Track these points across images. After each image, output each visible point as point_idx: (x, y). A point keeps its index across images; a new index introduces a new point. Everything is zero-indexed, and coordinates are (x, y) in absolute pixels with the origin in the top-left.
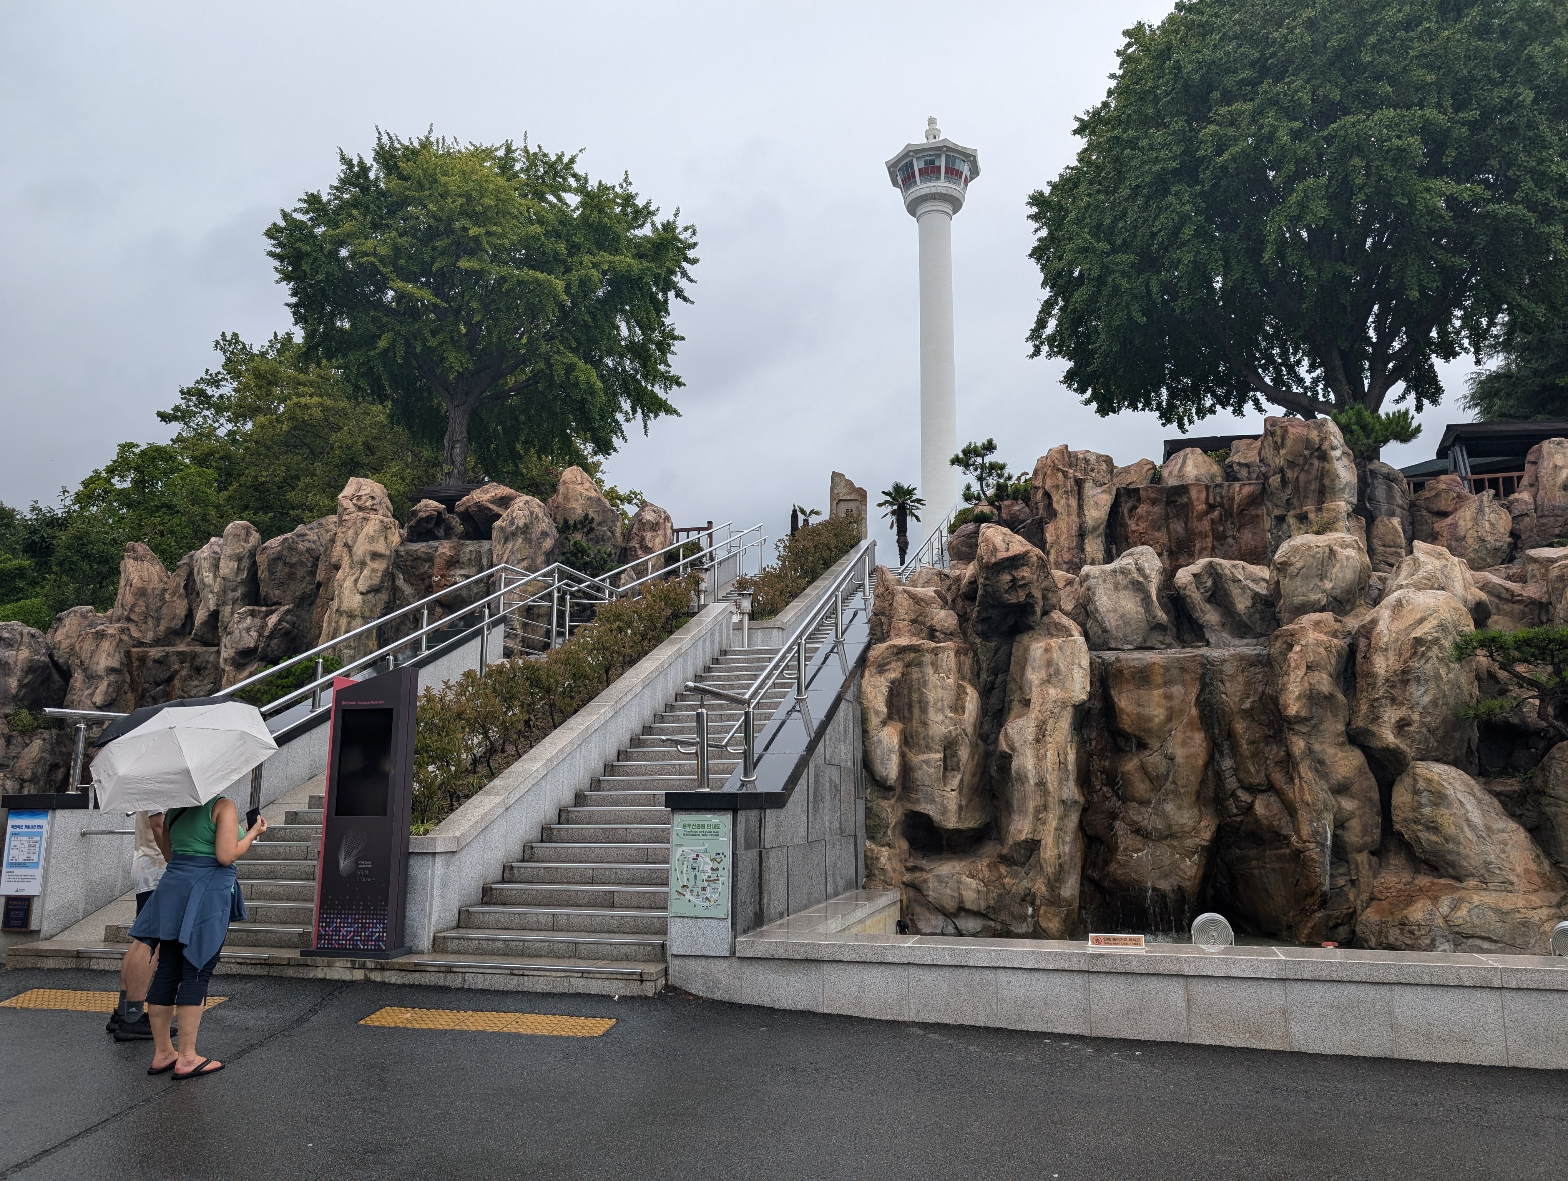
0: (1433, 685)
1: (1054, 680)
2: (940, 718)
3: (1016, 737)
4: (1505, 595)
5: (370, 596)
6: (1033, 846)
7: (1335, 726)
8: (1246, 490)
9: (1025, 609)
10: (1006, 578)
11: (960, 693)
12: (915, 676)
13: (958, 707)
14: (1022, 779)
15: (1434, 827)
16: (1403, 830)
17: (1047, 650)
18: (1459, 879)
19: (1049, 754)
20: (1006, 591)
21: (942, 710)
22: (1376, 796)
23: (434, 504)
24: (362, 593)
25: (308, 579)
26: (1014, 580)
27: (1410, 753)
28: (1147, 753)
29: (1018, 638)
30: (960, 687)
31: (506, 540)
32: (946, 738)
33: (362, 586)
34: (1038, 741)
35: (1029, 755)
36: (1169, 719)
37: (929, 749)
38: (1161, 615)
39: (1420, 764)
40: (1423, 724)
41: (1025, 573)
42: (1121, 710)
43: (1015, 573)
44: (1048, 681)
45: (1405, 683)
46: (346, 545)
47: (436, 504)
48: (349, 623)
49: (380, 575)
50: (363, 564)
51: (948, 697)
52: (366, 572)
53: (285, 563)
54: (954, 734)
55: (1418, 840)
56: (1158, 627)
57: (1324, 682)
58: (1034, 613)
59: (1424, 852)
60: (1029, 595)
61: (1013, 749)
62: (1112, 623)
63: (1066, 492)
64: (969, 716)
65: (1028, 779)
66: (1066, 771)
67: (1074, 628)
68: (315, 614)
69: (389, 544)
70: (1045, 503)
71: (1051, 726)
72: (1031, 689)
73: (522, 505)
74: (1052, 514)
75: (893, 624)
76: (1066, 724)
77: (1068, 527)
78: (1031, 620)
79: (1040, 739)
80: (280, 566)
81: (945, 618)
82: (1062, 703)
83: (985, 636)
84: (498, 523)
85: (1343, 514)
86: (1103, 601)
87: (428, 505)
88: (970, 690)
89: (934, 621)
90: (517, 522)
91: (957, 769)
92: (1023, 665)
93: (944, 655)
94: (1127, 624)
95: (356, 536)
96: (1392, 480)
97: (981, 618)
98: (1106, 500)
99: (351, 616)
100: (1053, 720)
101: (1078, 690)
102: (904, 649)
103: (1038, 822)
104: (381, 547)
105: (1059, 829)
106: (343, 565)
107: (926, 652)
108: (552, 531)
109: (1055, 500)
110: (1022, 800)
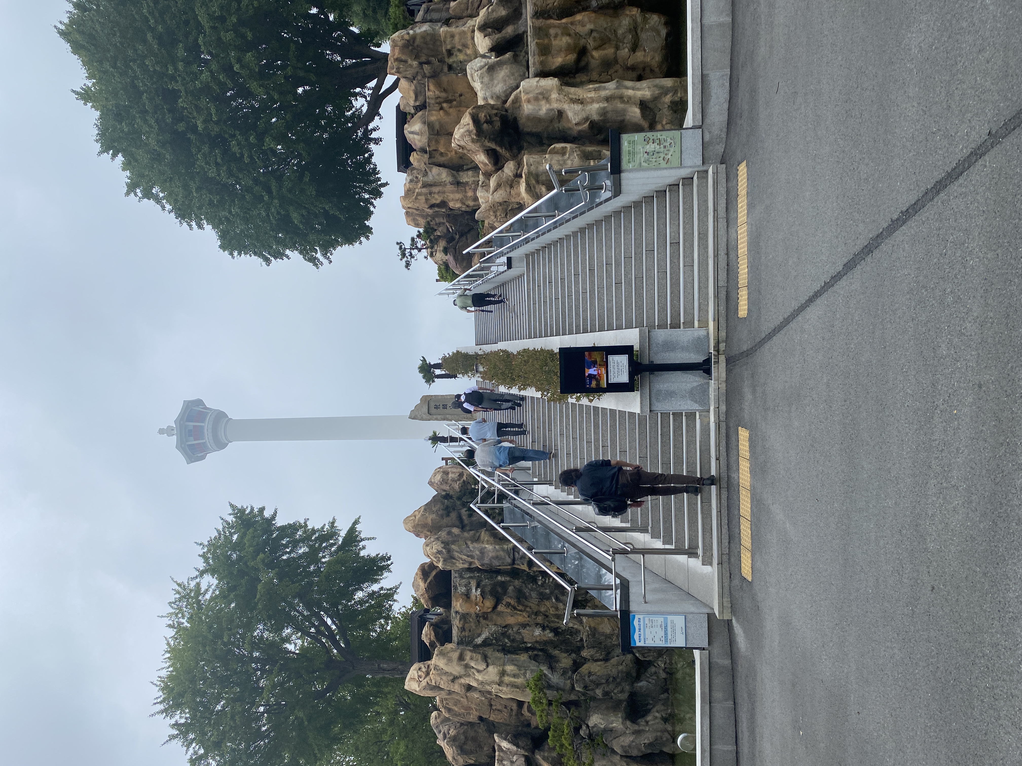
1: (546, 96)
2: (569, 162)
3: (580, 117)
5: (489, 661)
6: (643, 105)
8: (432, 87)
9: (504, 119)
10: (485, 126)
11: (554, 152)
13: (563, 152)
14: (603, 113)
17: (529, 101)
19: (589, 96)
20: (493, 127)
21: (565, 161)
23: (426, 630)
24: (487, 666)
25: (476, 728)
26: (487, 122)
28: (588, 46)
30: (550, 153)
31: (452, 558)
32: (581, 158)
33: (482, 666)
34: (582, 103)
35: (591, 107)
36: (568, 34)
41: (482, 116)
42: (563, 62)
43: (483, 121)
44: (547, 99)
46: (453, 681)
47: (426, 626)
48: (508, 675)
49: (475, 655)
50: (467, 666)
51: (557, 158)
52: (473, 664)
53: (465, 743)
54: (579, 153)
58: (506, 116)
60: (496, 115)
61: (586, 119)
62: (512, 82)
63: (430, 193)
64: (568, 146)
65: (604, 108)
66: (599, 87)
67: (515, 93)
68: (501, 721)
69: (453, 650)
70: (436, 209)
71: (574, 97)
72: (552, 110)
73: (428, 548)
74: (443, 204)
75: (513, 200)
76: (572, 90)
77: (453, 192)
78: (510, 118)
79: (581, 102)
80: (467, 747)
81: (509, 168)
82: (560, 91)
83: (520, 149)
84: (440, 565)
85: (448, 28)
86: (499, 88)
87: (427, 634)
88: (552, 146)
89: (511, 174)
90: (440, 549)
91: (600, 152)
92: (537, 120)
93: (531, 160)
94: (513, 74)
95: (446, 673)
96: (428, 9)
97: (510, 148)
98: (435, 170)
99: (503, 673)
100: (570, 96)
101: (551, 82)
102: (528, 184)
103: (629, 101)
104: (455, 655)
105: (633, 89)
106: (467, 682)
107: (529, 174)
108: (447, 529)
109: (434, 201)
110: (616, 111)
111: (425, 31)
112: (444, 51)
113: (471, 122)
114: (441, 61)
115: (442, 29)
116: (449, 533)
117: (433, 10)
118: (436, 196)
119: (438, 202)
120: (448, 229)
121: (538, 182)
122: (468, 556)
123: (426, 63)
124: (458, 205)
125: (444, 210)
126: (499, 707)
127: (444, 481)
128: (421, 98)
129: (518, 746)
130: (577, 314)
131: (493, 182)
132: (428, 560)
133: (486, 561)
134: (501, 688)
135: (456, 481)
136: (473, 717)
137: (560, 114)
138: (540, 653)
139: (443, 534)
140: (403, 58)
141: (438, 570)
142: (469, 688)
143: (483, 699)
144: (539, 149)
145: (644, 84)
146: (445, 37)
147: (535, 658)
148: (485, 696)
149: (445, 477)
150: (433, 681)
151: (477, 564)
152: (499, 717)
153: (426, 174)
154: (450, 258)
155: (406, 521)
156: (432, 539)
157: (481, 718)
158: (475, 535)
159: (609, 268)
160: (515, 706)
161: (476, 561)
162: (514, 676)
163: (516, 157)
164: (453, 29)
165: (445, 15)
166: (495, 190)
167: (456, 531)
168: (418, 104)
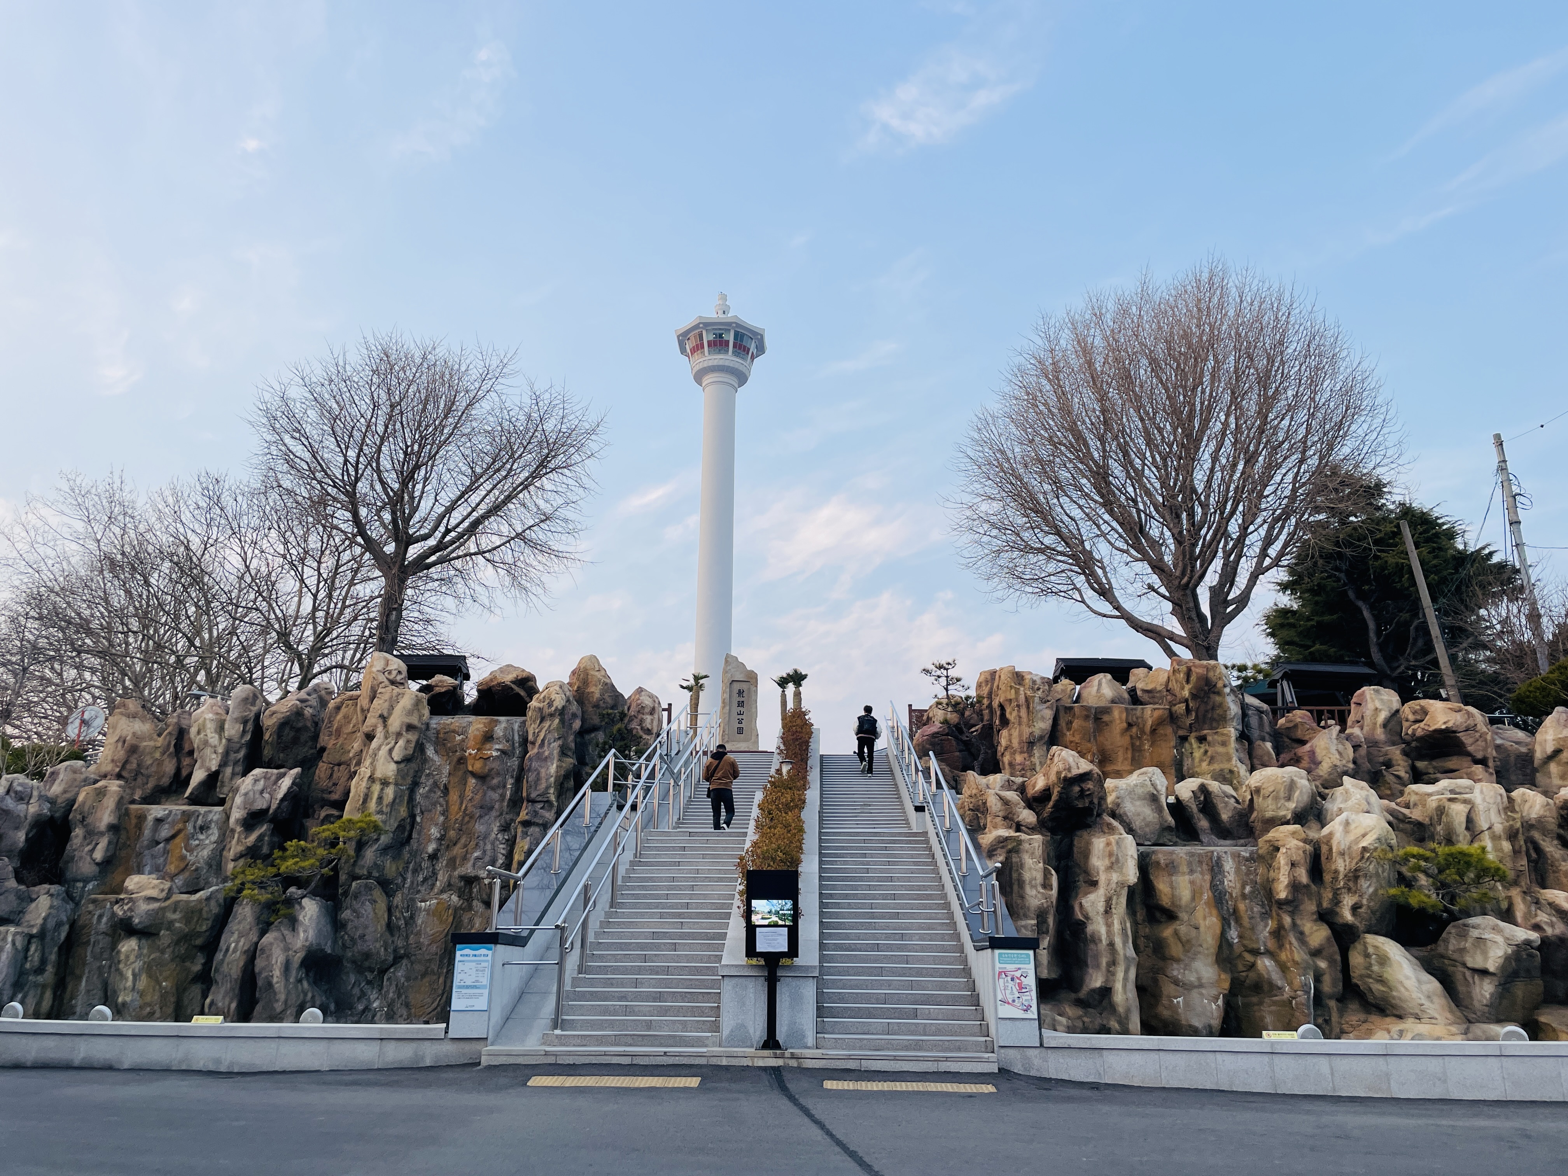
0: (1374, 880)
1: (1115, 866)
2: (1034, 892)
3: (1090, 909)
4: (1401, 817)
5: (402, 765)
6: (1106, 992)
7: (1310, 907)
8: (1157, 713)
9: (1088, 812)
10: (1077, 789)
11: (1046, 875)
12: (1014, 860)
13: (1046, 885)
14: (1095, 939)
15: (1381, 980)
16: (1359, 983)
17: (1108, 844)
18: (1400, 1017)
19: (1114, 922)
20: (1077, 799)
21: (1035, 887)
22: (1338, 958)
23: (448, 680)
24: (397, 762)
25: (310, 743)
26: (1082, 791)
27: (1361, 927)
28: (1178, 923)
29: (1079, 833)
30: (1045, 869)
31: (542, 720)
32: (1039, 908)
33: (397, 755)
34: (1106, 912)
35: (1101, 923)
36: (1193, 899)
37: (1026, 917)
38: (1170, 820)
39: (1368, 936)
40: (1369, 907)
41: (1090, 785)
42: (1160, 891)
43: (1083, 785)
44: (1110, 868)
45: (1356, 878)
46: (381, 716)
47: (453, 680)
48: (382, 789)
49: (413, 745)
50: (399, 735)
51: (1039, 877)
52: (401, 743)
53: (292, 728)
54: (1046, 906)
55: (1370, 990)
56: (1169, 828)
57: (1303, 876)
58: (1092, 815)
59: (1375, 998)
60: (1091, 802)
61: (1087, 917)
62: (1137, 824)
63: (1018, 706)
64: (1054, 892)
65: (1101, 941)
66: (1127, 935)
67: (1120, 827)
68: (316, 778)
69: (421, 716)
70: (998, 713)
71: (1114, 902)
72: (1098, 873)
73: (557, 688)
74: (1005, 722)
75: (989, 819)
76: (1123, 900)
77: (1020, 735)
78: (1089, 820)
79: (1108, 911)
80: (287, 730)
81: (1027, 816)
82: (1120, 884)
83: (1053, 831)
84: (534, 703)
85: (1233, 739)
86: (1130, 808)
87: (443, 681)
88: (1053, 872)
89: (1020, 818)
90: (556, 704)
91: (1047, 932)
92: (1086, 854)
93: (1036, 845)
94: (1147, 825)
95: (391, 708)
96: (1262, 712)
97: (1052, 817)
98: (1049, 714)
99: (385, 783)
100: (1115, 898)
101: (1132, 875)
102: (1007, 839)
103: (1110, 973)
104: (414, 720)
105: (1125, 979)
106: (378, 735)
107: (1020, 842)
108: (579, 713)
109: (1008, 711)
110: (1096, 957)
111: (1229, 708)
112: (1205, 732)
113: (1081, 771)
114: (1191, 728)
115: (1232, 730)
116: (574, 716)
117: (1261, 718)
118: (1015, 713)
119: (1008, 715)
120: (975, 725)
121: (1009, 851)
122: (543, 740)
123: (1187, 706)
124: (1004, 742)
125: (997, 722)
126: (335, 776)
127: (641, 709)
128: (1146, 698)
129: (282, 800)
130: (846, 896)
131: (1012, 796)
132: (540, 686)
133: (534, 764)
134: (365, 779)
135: (640, 725)
136: (324, 739)
137: (1094, 884)
138: (406, 834)
139: (574, 707)
140: (1193, 678)
141: (527, 699)
142: (370, 737)
143: (351, 755)
144: (1052, 854)
145: (1132, 994)
146: (1223, 734)
147: (401, 827)
148: (354, 757)
149: (647, 710)
150: (383, 690)
151: (533, 751)
152: (322, 775)
153: (1043, 701)
154: (935, 727)
155: (594, 659)
156: (568, 693)
157: (323, 749)
158: (570, 749)
159: (897, 937)
160: (335, 797)
161: (536, 750)
162: (380, 798)
163: (1041, 826)
164: (1233, 744)
165: (1255, 733)
166: (1001, 798)
167: (577, 724)
168: (1139, 693)
